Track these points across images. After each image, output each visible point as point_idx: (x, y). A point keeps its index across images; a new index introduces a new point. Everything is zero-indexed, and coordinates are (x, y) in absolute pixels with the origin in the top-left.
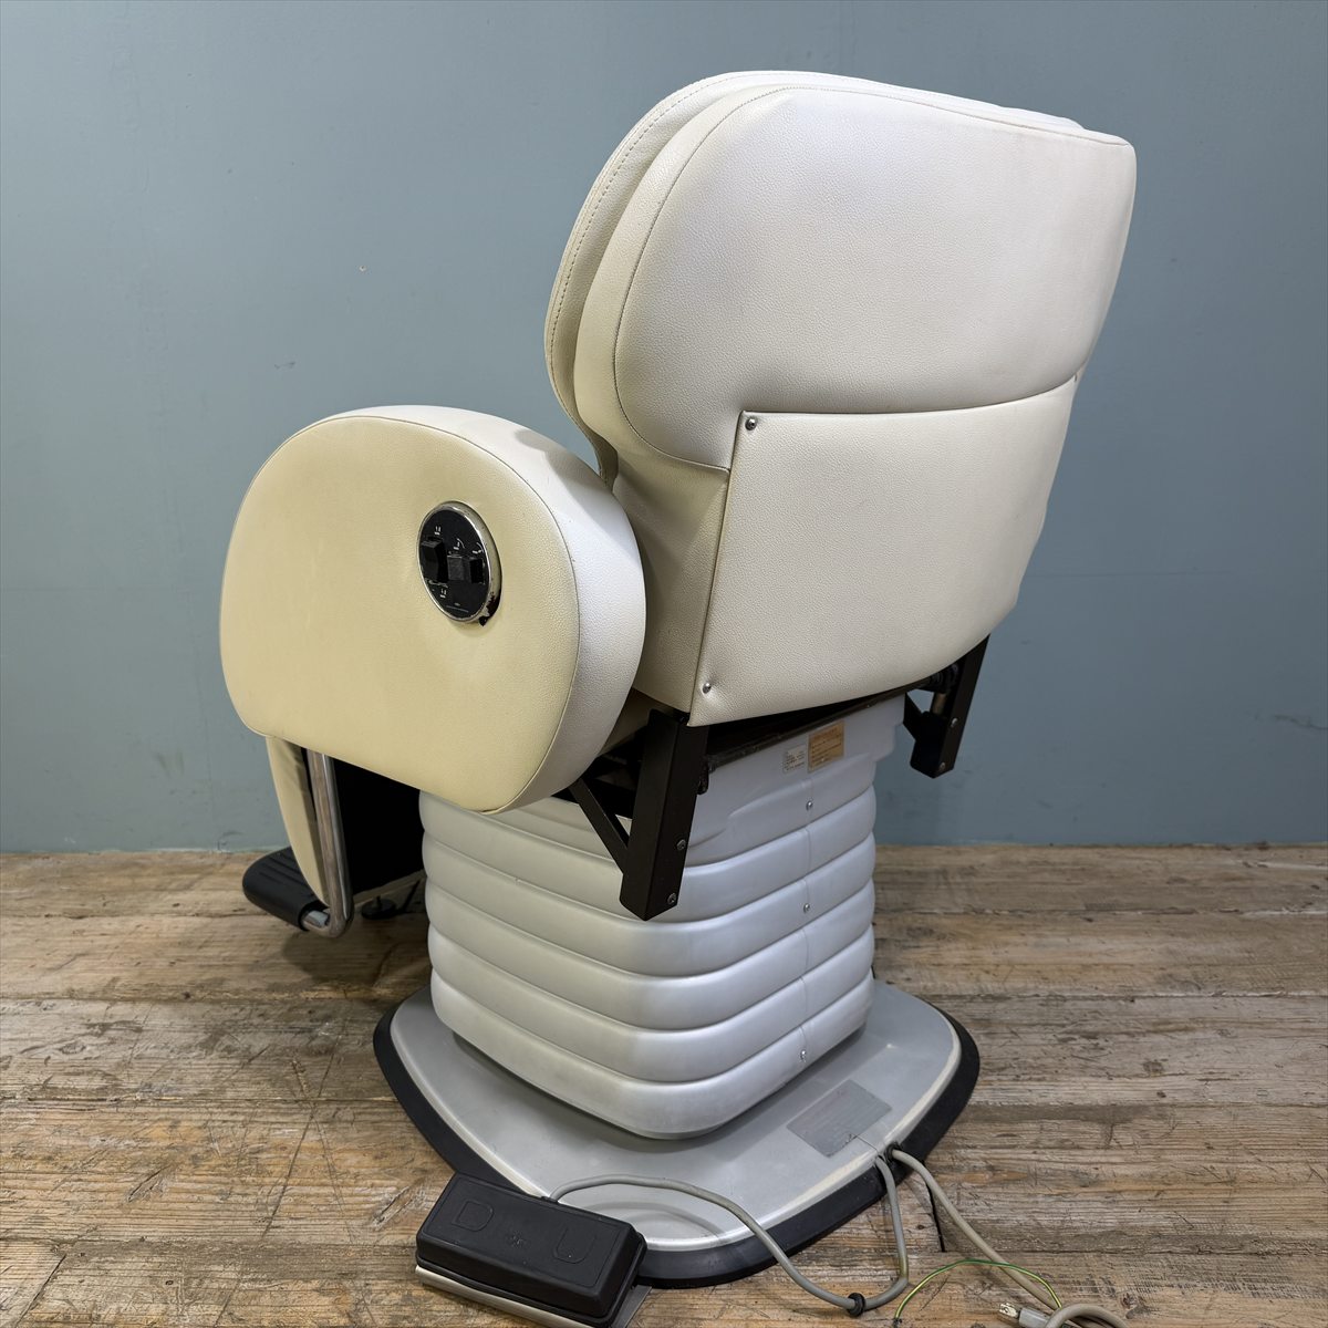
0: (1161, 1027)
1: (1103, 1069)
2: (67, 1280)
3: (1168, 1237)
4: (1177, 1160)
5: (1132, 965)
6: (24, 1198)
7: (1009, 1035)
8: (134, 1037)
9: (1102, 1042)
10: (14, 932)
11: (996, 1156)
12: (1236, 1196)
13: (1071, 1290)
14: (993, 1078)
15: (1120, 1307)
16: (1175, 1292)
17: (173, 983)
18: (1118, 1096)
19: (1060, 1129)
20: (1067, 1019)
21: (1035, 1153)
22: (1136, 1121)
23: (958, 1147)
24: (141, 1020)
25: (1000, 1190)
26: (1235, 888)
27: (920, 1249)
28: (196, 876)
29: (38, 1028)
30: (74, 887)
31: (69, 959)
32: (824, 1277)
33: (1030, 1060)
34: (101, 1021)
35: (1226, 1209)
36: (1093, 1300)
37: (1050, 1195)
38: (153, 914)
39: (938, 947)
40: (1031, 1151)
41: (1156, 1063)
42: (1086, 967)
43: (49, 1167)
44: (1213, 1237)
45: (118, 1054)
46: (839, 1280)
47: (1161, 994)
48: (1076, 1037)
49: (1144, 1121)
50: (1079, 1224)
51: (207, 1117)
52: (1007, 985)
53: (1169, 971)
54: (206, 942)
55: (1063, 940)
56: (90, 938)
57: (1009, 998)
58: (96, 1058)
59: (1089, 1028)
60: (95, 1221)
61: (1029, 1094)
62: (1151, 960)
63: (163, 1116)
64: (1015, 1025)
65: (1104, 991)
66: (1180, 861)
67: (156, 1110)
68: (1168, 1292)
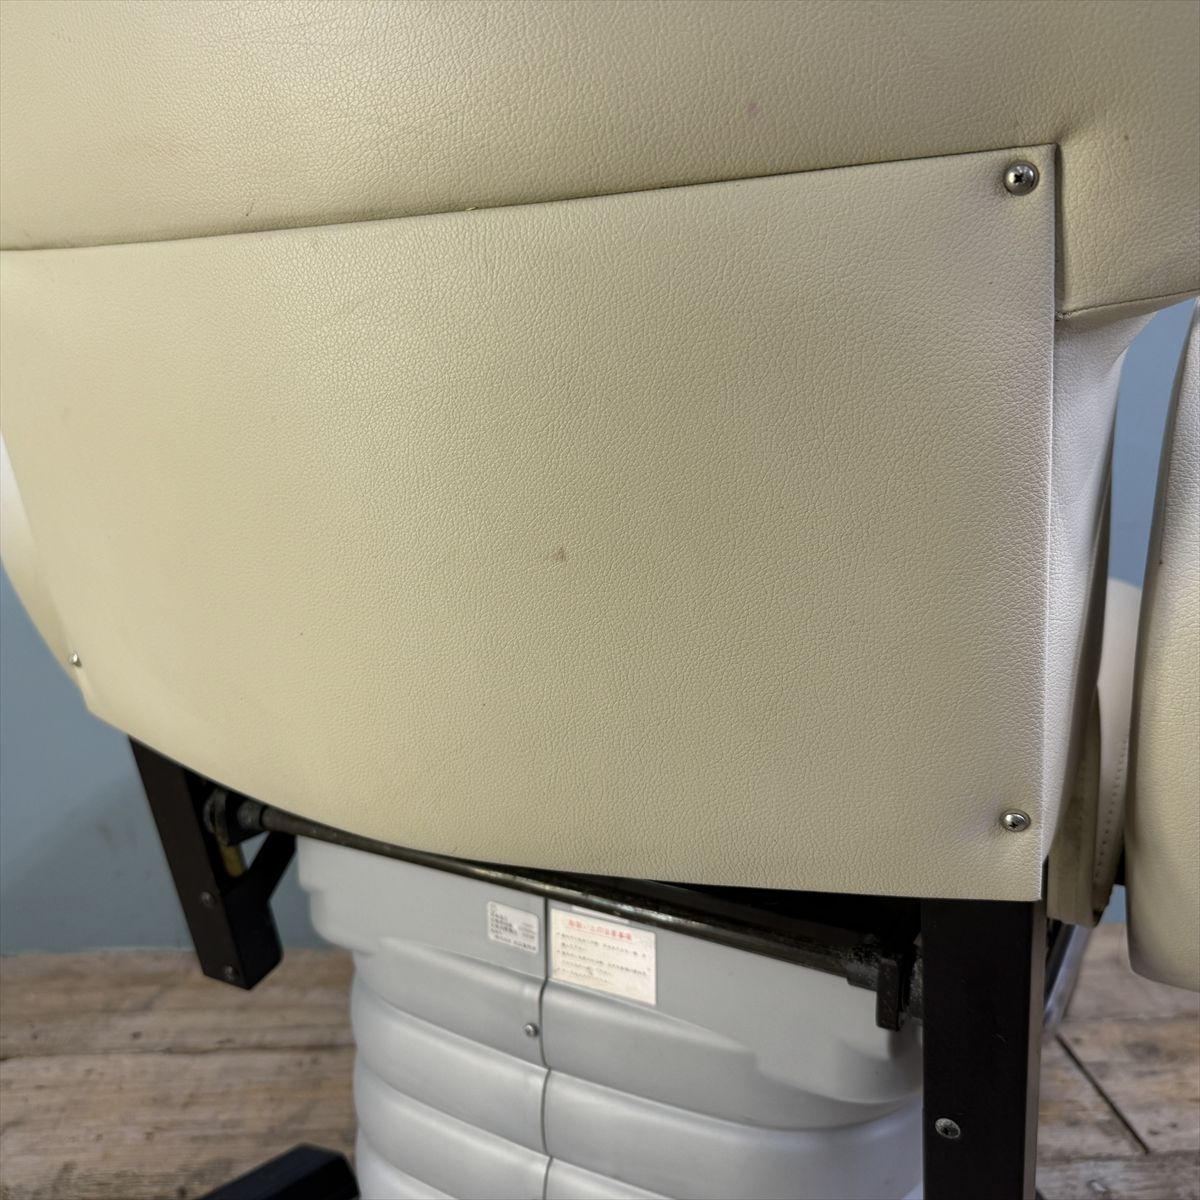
17: (158, 1170)
28: (152, 990)
38: (107, 1052)
39: (1177, 1071)
54: (192, 1096)
56: (22, 1094)
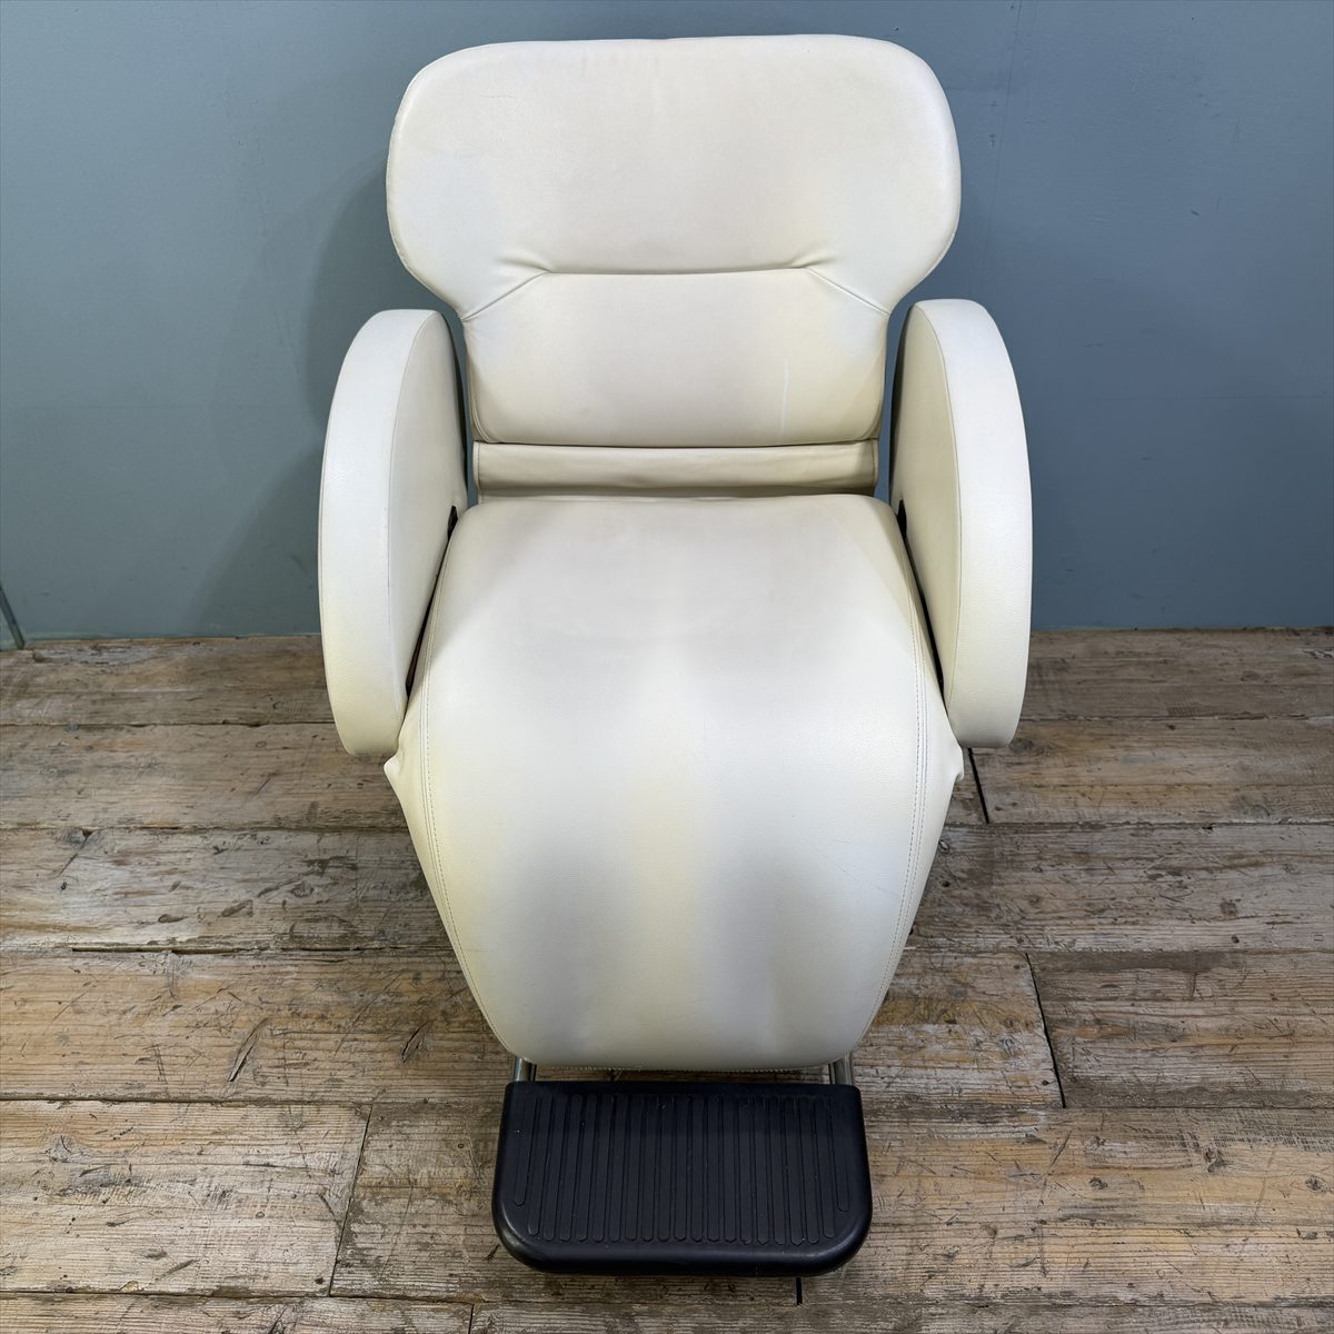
0: (1236, 861)
1: (1186, 910)
2: (379, 1145)
3: (1241, 1092)
4: (1250, 1012)
5: (1210, 786)
6: (315, 1060)
7: (1106, 872)
8: (352, 875)
9: (1184, 879)
10: (200, 745)
11: (1102, 1009)
12: (1293, 1050)
13: (1165, 1145)
14: (1095, 921)
15: (1203, 1161)
16: (1245, 1146)
18: (1200, 942)
19: (1153, 979)
20: (1155, 852)
21: (1133, 1005)
22: (1214, 969)
23: (1070, 999)
24: (353, 854)
25: (1106, 1045)
26: (1303, 686)
27: (1046, 1106)
29: (263, 865)
30: (238, 684)
31: (265, 779)
32: (974, 1133)
33: (1125, 901)
34: (317, 857)
35: (1285, 1063)
36: (1182, 1154)
37: (1147, 1051)
39: (1038, 763)
40: (1129, 1003)
41: (1231, 904)
42: (1170, 788)
43: (325, 1026)
44: (1275, 1092)
45: (344, 897)
46: (986, 1136)
47: (1235, 821)
48: (1163, 873)
49: (1221, 969)
50: (1170, 1080)
51: (441, 967)
52: (1102, 810)
53: (1242, 792)
55: (1148, 753)
56: (274, 752)
57: (1104, 827)
58: (327, 901)
59: (1174, 863)
60: (381, 1082)
61: (1125, 939)
62: (1227, 779)
63: (405, 967)
64: (1111, 859)
65: (1186, 817)
66: (1255, 651)
67: (395, 960)
68: (1240, 1146)
